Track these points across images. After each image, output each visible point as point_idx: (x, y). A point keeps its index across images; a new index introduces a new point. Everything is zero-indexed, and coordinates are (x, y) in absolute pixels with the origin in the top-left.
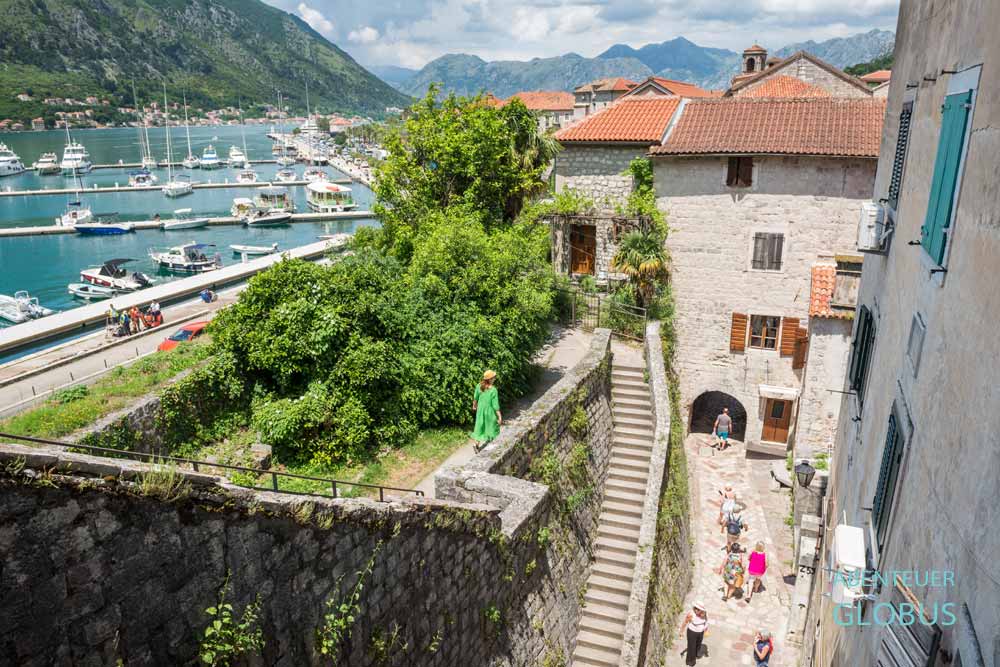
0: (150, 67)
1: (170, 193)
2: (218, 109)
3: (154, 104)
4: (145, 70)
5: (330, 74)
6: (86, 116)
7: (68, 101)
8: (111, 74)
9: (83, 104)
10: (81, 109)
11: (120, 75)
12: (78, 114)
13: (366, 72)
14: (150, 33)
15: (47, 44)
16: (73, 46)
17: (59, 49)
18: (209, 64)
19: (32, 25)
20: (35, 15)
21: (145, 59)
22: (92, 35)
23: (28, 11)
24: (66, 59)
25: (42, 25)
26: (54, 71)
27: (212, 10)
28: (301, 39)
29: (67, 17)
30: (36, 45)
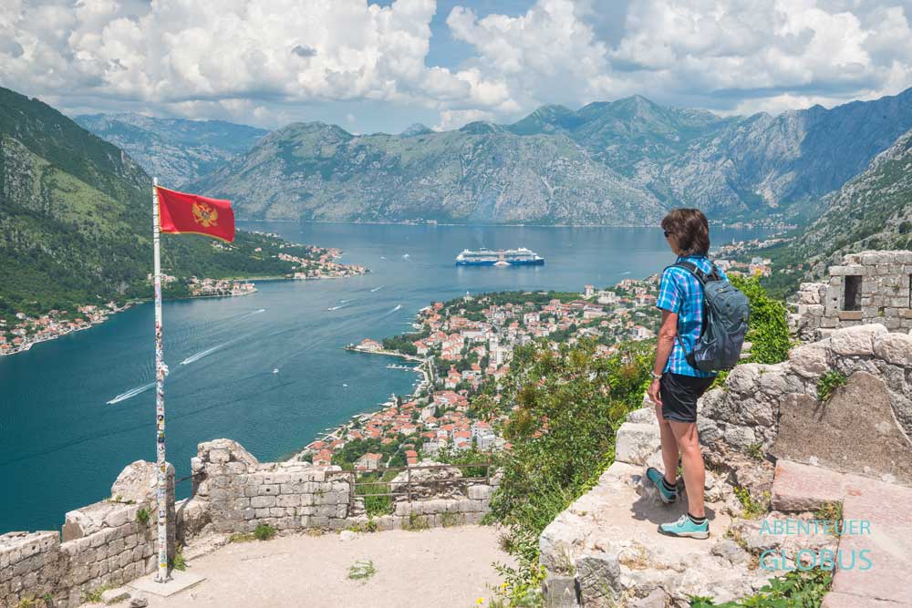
5: (66, 229)
28: (28, 167)
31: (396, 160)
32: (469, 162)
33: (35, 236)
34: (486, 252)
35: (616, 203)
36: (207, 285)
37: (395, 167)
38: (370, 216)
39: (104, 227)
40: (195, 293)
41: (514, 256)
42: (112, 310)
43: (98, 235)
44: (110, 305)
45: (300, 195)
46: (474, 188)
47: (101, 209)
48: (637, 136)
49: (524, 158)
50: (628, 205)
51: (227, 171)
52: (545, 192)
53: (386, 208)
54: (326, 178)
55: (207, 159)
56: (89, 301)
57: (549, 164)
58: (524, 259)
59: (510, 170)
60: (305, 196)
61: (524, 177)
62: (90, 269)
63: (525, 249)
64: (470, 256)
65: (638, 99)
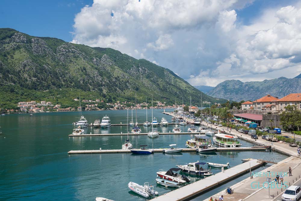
0: (118, 89)
1: (152, 137)
2: (140, 103)
3: (118, 102)
4: (116, 90)
5: (181, 90)
6: (95, 106)
7: (90, 101)
8: (105, 91)
9: (95, 102)
10: (94, 103)
11: (108, 92)
12: (93, 105)
13: (195, 88)
14: (119, 77)
15: (85, 82)
16: (93, 82)
17: (89, 83)
18: (137, 87)
19: (81, 76)
20: (82, 72)
21: (117, 86)
22: (100, 78)
23: (80, 71)
24: (91, 87)
25: (84, 75)
26: (86, 91)
27: (140, 68)
28: (170, 77)
29: (92, 73)
30: (82, 82)
32: (281, 87)
33: (175, 90)
37: (258, 90)
39: (190, 91)
54: (237, 94)
59: (296, 88)
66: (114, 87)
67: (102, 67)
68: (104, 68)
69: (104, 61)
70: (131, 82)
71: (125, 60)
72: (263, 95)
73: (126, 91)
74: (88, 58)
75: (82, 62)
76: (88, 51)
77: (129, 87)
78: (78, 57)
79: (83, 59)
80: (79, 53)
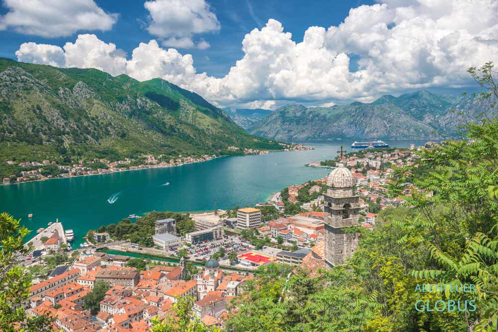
0: (90, 137)
3: (82, 161)
4: (87, 139)
6: (38, 173)
7: (33, 163)
8: (67, 143)
9: (40, 165)
10: (37, 168)
11: (72, 143)
12: (33, 172)
14: (97, 117)
15: (36, 129)
16: (50, 129)
17: (42, 131)
18: (125, 132)
19: (32, 120)
20: (34, 114)
21: (89, 133)
22: (62, 122)
23: (31, 112)
24: (44, 137)
25: (36, 119)
26: (35, 144)
27: (138, 100)
28: (188, 110)
29: (51, 114)
30: (30, 130)
31: (324, 116)
32: (353, 116)
33: (188, 131)
34: (364, 143)
35: (416, 130)
36: (250, 151)
37: (324, 119)
38: (314, 138)
39: (214, 131)
40: (246, 153)
41: (376, 144)
42: (214, 157)
43: (211, 133)
44: (213, 156)
45: (288, 131)
46: (356, 126)
47: (213, 125)
48: (424, 105)
49: (376, 114)
50: (421, 131)
51: (261, 123)
52: (385, 126)
53: (321, 135)
54: (298, 124)
55: (254, 121)
56: (206, 154)
57: (387, 116)
58: (380, 145)
59: (371, 118)
60: (290, 131)
61: (377, 121)
62: (207, 144)
63: (380, 141)
64: (357, 144)
65: (423, 91)
66: (85, 135)
67: (73, 102)
68: (76, 103)
69: (77, 93)
70: (115, 125)
71: (117, 87)
72: (330, 126)
73: (104, 140)
74: (50, 89)
75: (37, 97)
76: (54, 76)
77: (111, 133)
78: (31, 88)
79: (38, 93)
80: (33, 83)
